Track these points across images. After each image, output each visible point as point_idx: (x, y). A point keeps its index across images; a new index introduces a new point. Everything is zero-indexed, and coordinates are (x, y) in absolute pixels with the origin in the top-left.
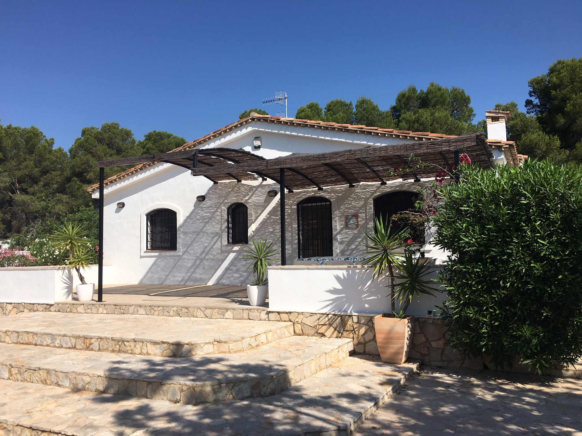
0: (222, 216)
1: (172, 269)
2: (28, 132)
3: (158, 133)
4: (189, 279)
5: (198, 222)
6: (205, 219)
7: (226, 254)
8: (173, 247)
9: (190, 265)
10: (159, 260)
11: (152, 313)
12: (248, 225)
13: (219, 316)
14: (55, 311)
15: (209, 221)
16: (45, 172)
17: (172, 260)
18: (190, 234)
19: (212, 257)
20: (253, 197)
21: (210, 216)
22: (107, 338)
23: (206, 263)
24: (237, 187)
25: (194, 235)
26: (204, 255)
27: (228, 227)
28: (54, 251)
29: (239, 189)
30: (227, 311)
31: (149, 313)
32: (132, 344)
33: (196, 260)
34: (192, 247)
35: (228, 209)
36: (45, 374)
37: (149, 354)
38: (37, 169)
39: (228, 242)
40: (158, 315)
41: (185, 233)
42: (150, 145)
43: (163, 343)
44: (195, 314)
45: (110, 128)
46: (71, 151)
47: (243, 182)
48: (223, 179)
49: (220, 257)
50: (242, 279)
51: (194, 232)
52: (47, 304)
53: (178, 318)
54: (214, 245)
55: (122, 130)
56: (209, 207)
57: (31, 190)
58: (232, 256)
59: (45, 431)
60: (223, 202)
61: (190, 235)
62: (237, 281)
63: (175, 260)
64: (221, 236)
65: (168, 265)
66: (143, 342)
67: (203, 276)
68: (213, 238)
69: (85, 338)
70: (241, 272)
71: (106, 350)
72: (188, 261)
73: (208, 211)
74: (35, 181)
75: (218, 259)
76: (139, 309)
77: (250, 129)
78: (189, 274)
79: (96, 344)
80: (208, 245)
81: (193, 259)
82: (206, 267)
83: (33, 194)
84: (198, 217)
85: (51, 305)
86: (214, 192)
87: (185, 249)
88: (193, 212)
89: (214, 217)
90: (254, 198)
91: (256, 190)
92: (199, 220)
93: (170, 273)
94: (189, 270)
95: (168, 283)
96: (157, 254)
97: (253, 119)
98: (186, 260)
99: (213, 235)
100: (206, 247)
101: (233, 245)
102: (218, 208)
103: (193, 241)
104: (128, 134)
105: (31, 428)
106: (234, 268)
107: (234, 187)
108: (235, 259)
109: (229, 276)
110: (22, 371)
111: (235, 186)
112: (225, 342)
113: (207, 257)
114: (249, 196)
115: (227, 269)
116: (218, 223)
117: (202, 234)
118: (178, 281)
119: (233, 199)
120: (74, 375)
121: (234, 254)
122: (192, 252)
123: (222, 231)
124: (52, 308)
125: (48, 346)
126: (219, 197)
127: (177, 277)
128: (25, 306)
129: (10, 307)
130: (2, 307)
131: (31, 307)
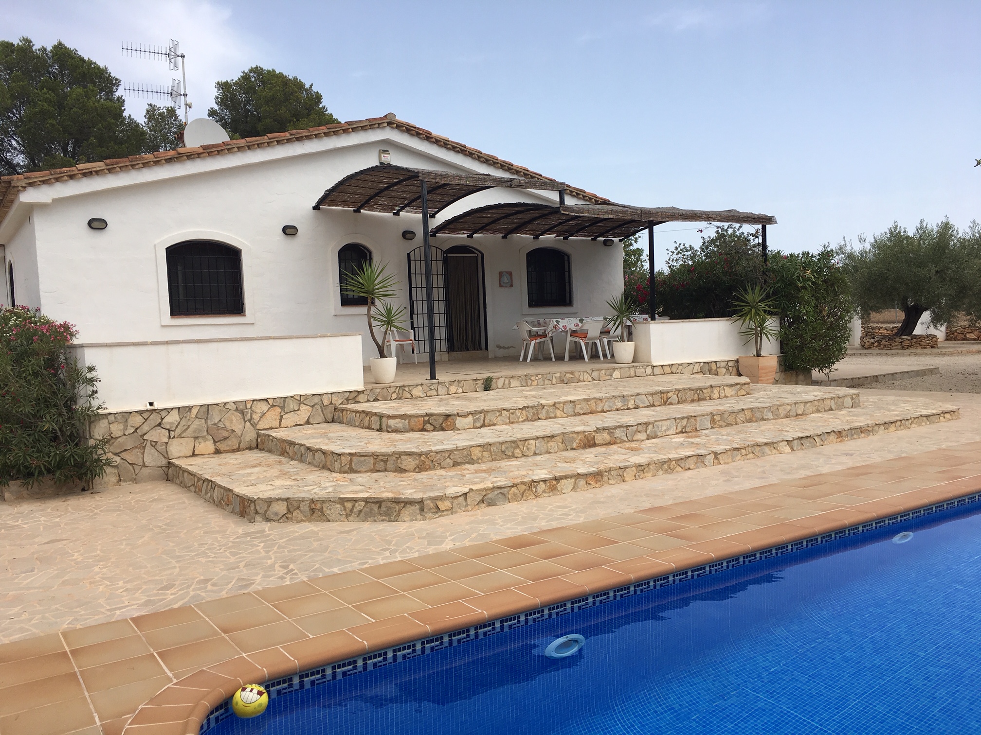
8: (237, 309)
11: (529, 384)
14: (368, 401)
30: (614, 371)
35: (340, 252)
39: (342, 301)
40: (538, 385)
47: (364, 212)
52: (350, 392)
71: (685, 401)
76: (511, 380)
85: (360, 392)
97: (390, 124)
107: (348, 219)
124: (361, 398)
125: (618, 409)
128: (301, 400)
129: (264, 407)
130: (242, 409)
131: (316, 400)
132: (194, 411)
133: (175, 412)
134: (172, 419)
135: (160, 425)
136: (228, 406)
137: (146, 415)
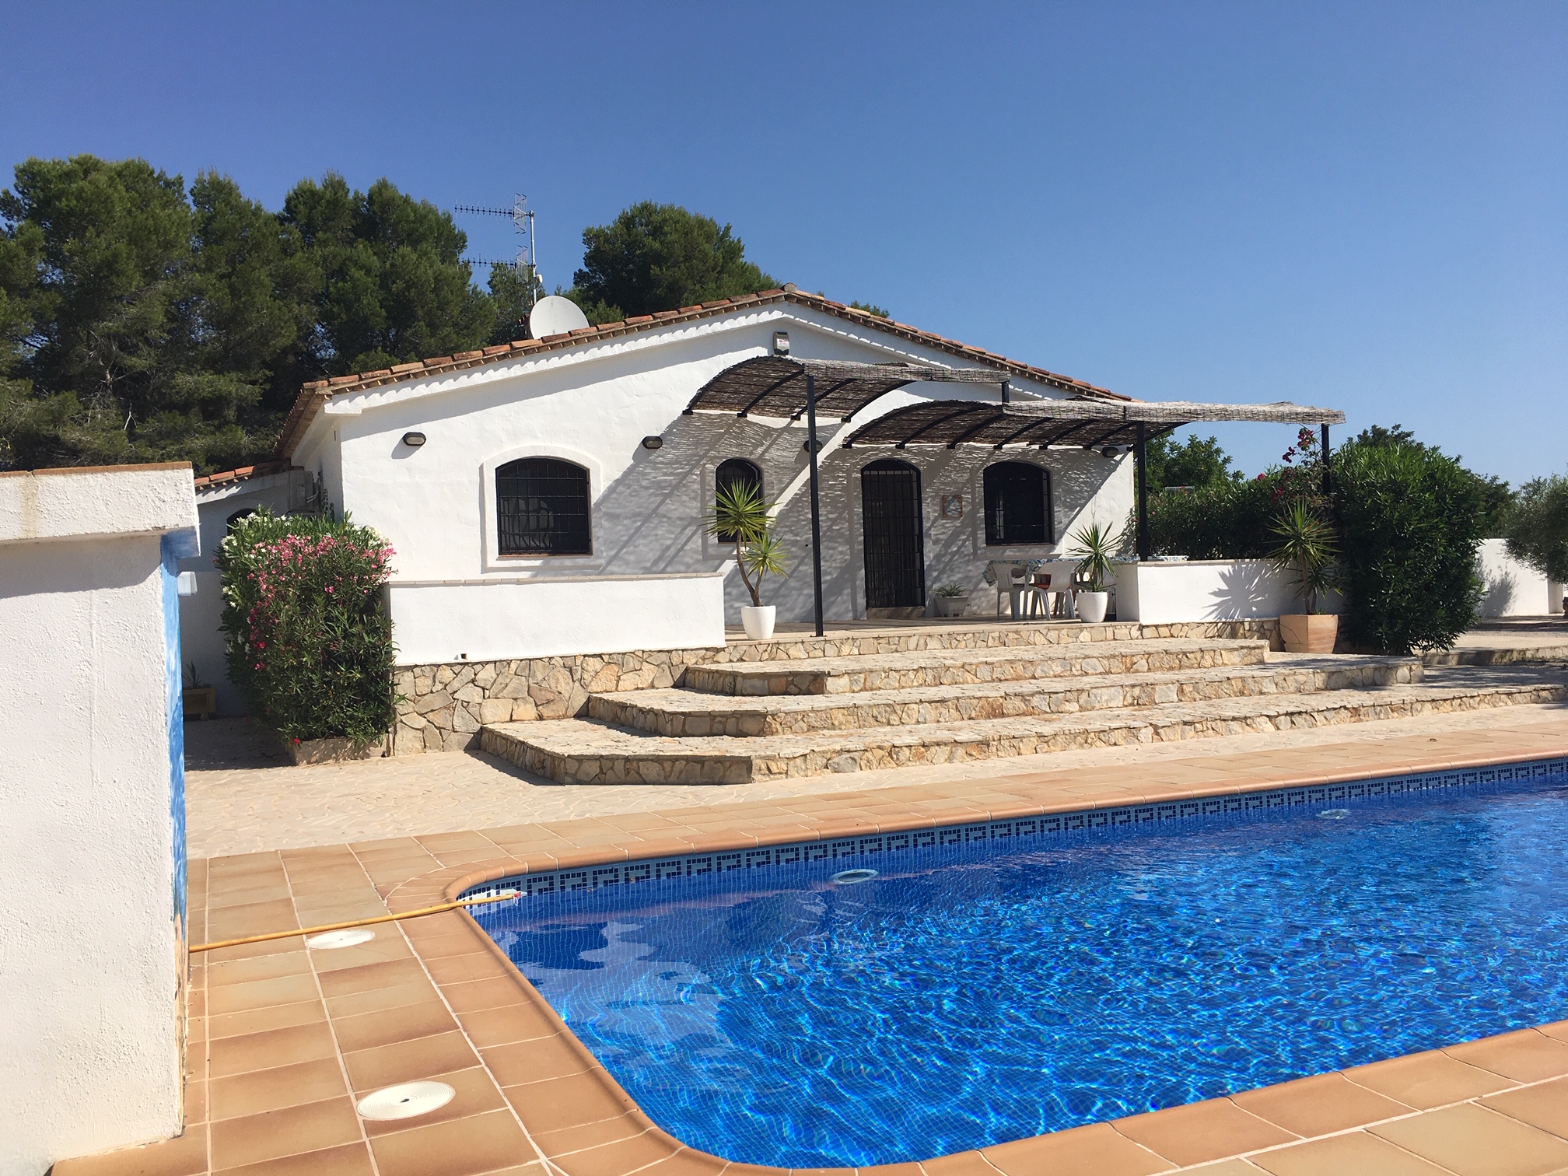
0: (703, 483)
5: (644, 493)
6: (664, 488)
7: (717, 562)
8: (582, 546)
12: (767, 506)
13: (1070, 640)
15: (671, 493)
18: (626, 518)
21: (674, 482)
24: (738, 427)
29: (743, 431)
30: (1081, 631)
31: (948, 646)
34: (632, 548)
35: (718, 470)
40: (966, 647)
41: (613, 517)
47: (750, 417)
51: (635, 515)
52: (707, 649)
54: (686, 543)
56: (670, 463)
58: (729, 566)
60: (705, 455)
64: (702, 526)
68: (685, 528)
73: (670, 470)
76: (928, 640)
80: (673, 544)
84: (645, 483)
85: (719, 650)
86: (684, 431)
88: (631, 470)
90: (774, 453)
91: (778, 437)
92: (646, 488)
96: (538, 563)
97: (789, 298)
99: (684, 523)
100: (668, 548)
101: (731, 546)
102: (694, 467)
103: (633, 535)
107: (730, 426)
108: (736, 572)
111: (733, 425)
114: (764, 447)
116: (694, 499)
117: (655, 521)
119: (729, 451)
121: (735, 562)
122: (632, 558)
124: (721, 656)
126: (696, 444)
128: (644, 656)
129: (596, 664)
130: (570, 664)
131: (664, 657)
132: (513, 666)
133: (491, 666)
134: (487, 674)
135: (473, 681)
136: (553, 661)
137: (457, 669)
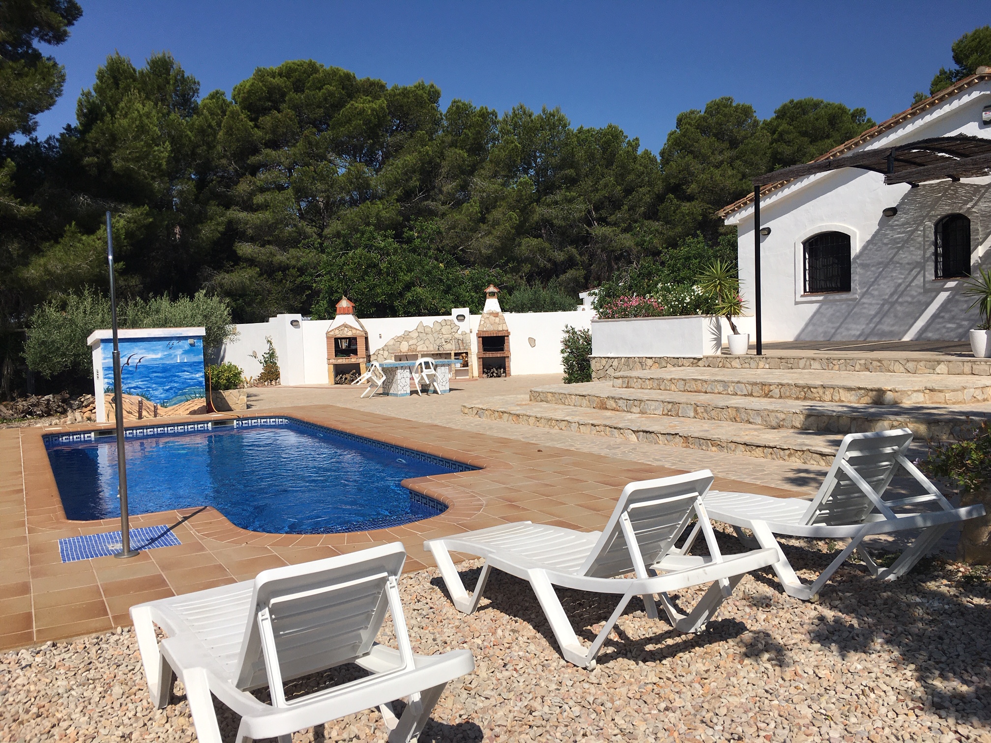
0: (924, 236)
1: (846, 319)
2: (605, 135)
3: (797, 104)
4: (872, 333)
5: (885, 248)
6: (898, 243)
7: (934, 294)
8: (845, 287)
9: (873, 312)
10: (824, 307)
11: (830, 368)
12: (972, 248)
13: (928, 371)
14: (705, 366)
15: (903, 246)
16: (628, 191)
17: (844, 306)
18: (873, 266)
19: (909, 299)
20: (980, 204)
21: (905, 238)
22: (789, 385)
23: (899, 308)
24: (953, 190)
25: (879, 268)
26: (896, 297)
27: (936, 254)
28: (684, 298)
29: (956, 192)
30: (939, 364)
31: (826, 368)
32: (821, 391)
33: (883, 305)
34: (876, 286)
35: (936, 225)
36: (734, 413)
37: (843, 401)
38: (619, 188)
39: (936, 275)
40: (839, 370)
41: (864, 266)
42: (784, 126)
43: (860, 389)
44: (891, 368)
45: (719, 108)
46: (662, 154)
47: (963, 180)
48: (929, 179)
49: (923, 299)
50: (960, 330)
51: (880, 263)
52: (694, 358)
53: (868, 373)
54: (913, 281)
55: (737, 108)
56: (903, 225)
57: (612, 219)
58: (943, 296)
59: (760, 446)
60: (927, 215)
61: (873, 269)
62: (952, 334)
63: (849, 305)
64: (923, 268)
65: (838, 314)
66: (834, 389)
67: (895, 328)
68: (912, 270)
69: (763, 384)
70: (958, 321)
71: (790, 397)
72: (871, 306)
73: (903, 230)
74: (616, 205)
75: (919, 302)
76: (812, 362)
77: (975, 94)
78: (872, 325)
79: (777, 391)
80: (904, 282)
81: (878, 304)
82: (900, 315)
83: (615, 224)
84: (885, 241)
85: (700, 359)
86: (912, 200)
87: (865, 290)
88: (877, 233)
89: (912, 239)
90: (982, 205)
91: (986, 192)
92: (886, 244)
93: (842, 323)
94: (872, 319)
95: (838, 338)
96: (821, 298)
97: (981, 78)
98: (866, 306)
99: (912, 266)
100: (900, 285)
101: (945, 280)
102: (919, 225)
103: (878, 277)
104: (747, 112)
105: (745, 444)
106: (947, 316)
107: (946, 190)
108: (948, 301)
109: (938, 326)
110: (708, 409)
111: (949, 188)
112: (940, 391)
113: (900, 300)
114: (974, 202)
115: (935, 317)
116: (919, 248)
117: (892, 267)
118: (854, 335)
119: (945, 209)
120: (766, 413)
121: (948, 293)
122: (876, 293)
123: (926, 260)
124: (700, 363)
125: (719, 393)
126: (921, 208)
127: (855, 330)
129: (651, 362)
137: (606, 360)
